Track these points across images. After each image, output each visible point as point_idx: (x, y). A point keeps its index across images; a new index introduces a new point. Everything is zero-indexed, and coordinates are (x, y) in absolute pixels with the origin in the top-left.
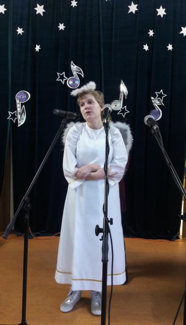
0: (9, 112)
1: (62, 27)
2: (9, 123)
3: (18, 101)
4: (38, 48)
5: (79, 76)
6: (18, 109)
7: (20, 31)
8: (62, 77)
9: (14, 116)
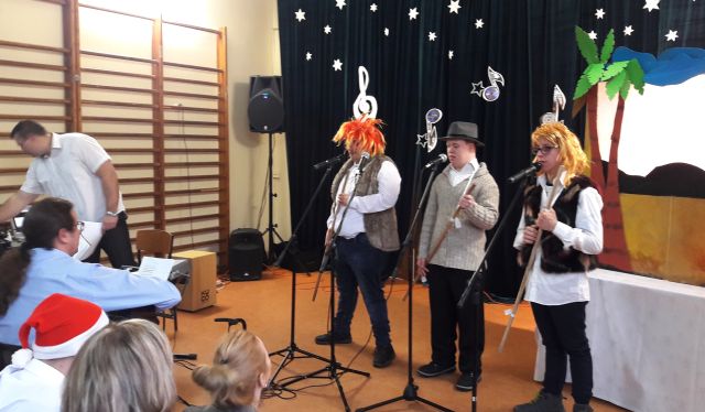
0: (419, 136)
1: (479, 24)
2: (418, 150)
3: (428, 122)
4: (451, 54)
5: (499, 84)
6: (429, 131)
7: (432, 36)
8: (478, 89)
9: (423, 140)
